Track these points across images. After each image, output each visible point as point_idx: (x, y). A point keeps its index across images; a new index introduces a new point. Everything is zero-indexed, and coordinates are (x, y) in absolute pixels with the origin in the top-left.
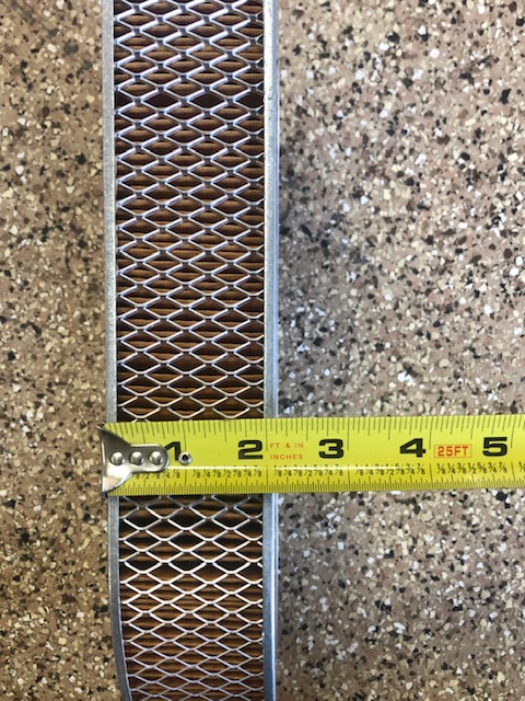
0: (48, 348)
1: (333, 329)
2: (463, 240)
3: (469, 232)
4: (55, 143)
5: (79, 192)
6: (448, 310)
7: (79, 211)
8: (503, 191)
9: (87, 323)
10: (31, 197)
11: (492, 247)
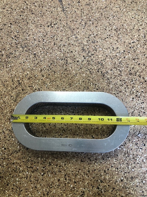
0: (55, 75)
1: (100, 88)
2: (126, 82)
4: (69, 48)
5: (69, 56)
6: (120, 92)
7: (68, 58)
8: (135, 77)
9: (63, 74)
10: (62, 54)
11: (131, 85)
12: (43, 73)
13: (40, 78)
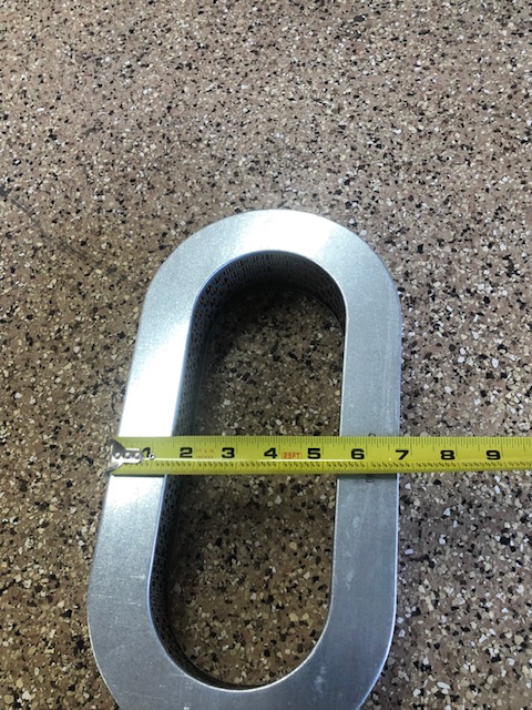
1: (327, 423)
2: (415, 344)
3: (418, 338)
4: (102, 329)
5: (121, 357)
6: (417, 394)
7: (121, 369)
8: (436, 307)
10: (85, 366)
11: (439, 345)
12: (37, 491)
13: (33, 525)
